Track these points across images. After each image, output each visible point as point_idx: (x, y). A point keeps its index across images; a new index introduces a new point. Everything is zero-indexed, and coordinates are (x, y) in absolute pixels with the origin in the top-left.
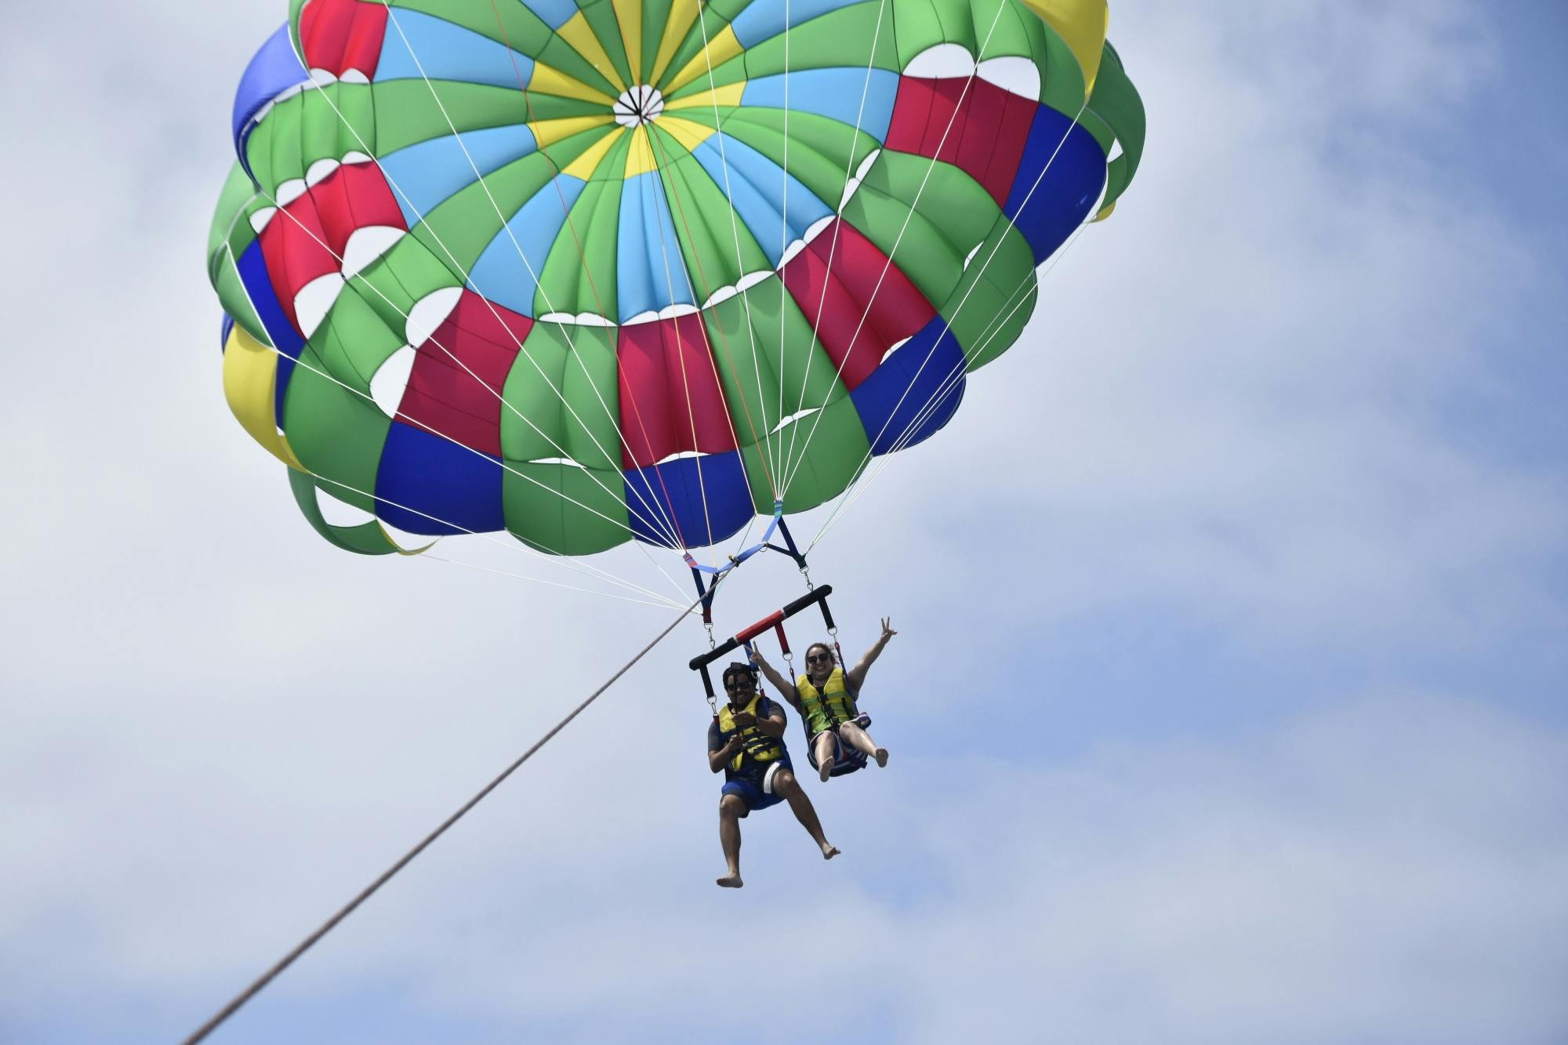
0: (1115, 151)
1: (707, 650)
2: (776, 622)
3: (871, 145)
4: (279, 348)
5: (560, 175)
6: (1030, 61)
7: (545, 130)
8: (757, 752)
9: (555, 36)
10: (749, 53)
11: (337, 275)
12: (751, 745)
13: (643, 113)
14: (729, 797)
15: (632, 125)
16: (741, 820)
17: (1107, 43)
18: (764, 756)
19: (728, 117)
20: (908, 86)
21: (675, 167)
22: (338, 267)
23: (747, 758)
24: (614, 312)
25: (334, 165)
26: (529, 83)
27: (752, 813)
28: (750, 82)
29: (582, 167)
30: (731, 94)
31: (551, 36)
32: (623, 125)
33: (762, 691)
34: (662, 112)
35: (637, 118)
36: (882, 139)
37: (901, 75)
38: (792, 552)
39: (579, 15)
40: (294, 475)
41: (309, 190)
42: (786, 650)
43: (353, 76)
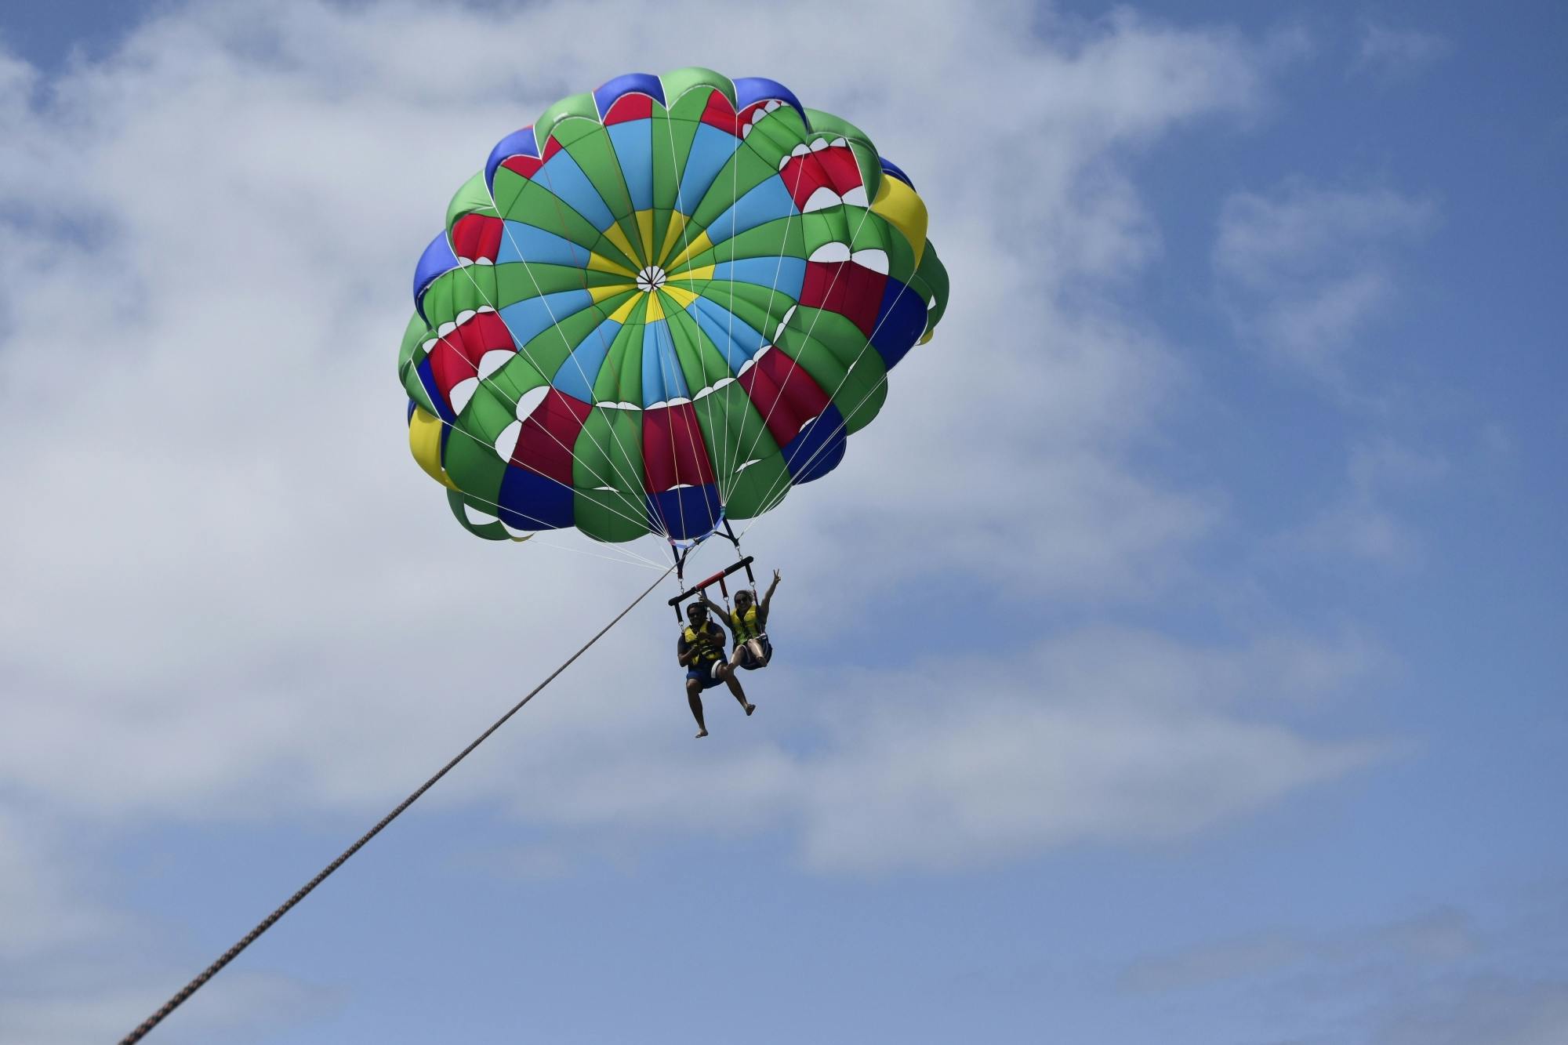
0: (932, 304)
1: (679, 594)
2: (720, 578)
3: (791, 303)
4: (443, 419)
5: (606, 321)
6: (883, 252)
7: (597, 293)
8: (708, 654)
9: (602, 238)
10: (716, 247)
11: (475, 378)
12: (704, 651)
13: (654, 283)
14: (691, 681)
15: (648, 290)
16: (700, 694)
17: (927, 240)
18: (711, 656)
19: (706, 287)
20: (812, 266)
21: (676, 319)
22: (475, 374)
23: (702, 656)
24: (640, 401)
25: (472, 313)
26: (588, 264)
27: (704, 690)
28: (717, 265)
29: (620, 315)
30: (707, 272)
31: (600, 237)
32: (642, 290)
33: (711, 619)
34: (666, 283)
35: (650, 286)
36: (798, 299)
37: (807, 261)
38: (731, 536)
39: (616, 223)
40: (450, 493)
41: (457, 328)
42: (725, 595)
43: (483, 261)
